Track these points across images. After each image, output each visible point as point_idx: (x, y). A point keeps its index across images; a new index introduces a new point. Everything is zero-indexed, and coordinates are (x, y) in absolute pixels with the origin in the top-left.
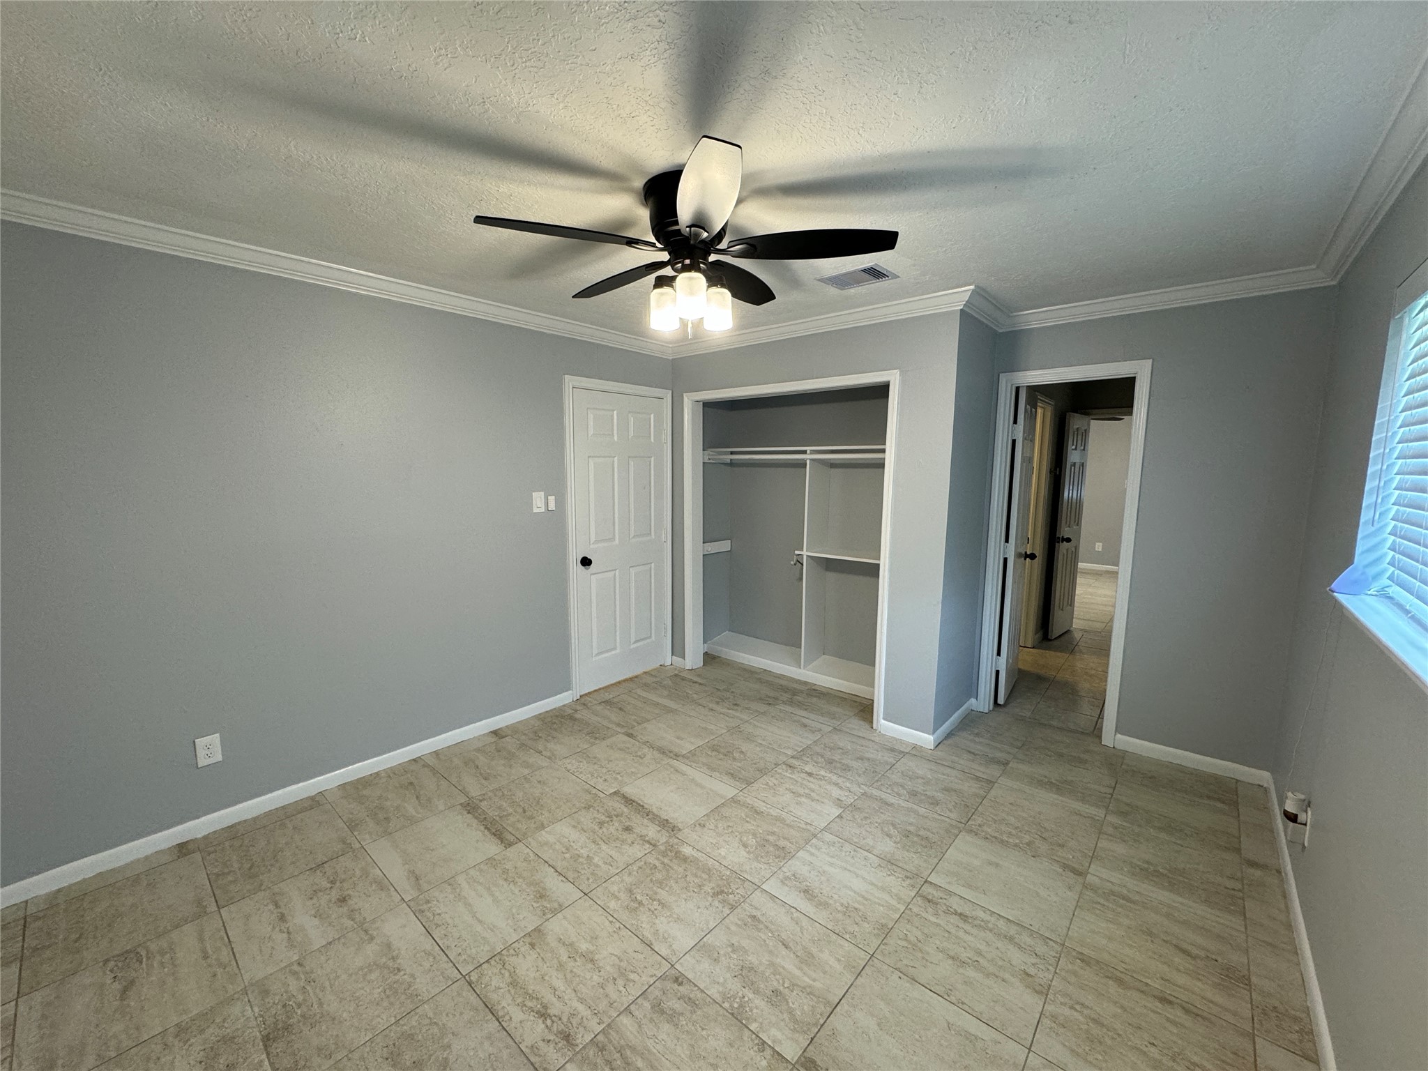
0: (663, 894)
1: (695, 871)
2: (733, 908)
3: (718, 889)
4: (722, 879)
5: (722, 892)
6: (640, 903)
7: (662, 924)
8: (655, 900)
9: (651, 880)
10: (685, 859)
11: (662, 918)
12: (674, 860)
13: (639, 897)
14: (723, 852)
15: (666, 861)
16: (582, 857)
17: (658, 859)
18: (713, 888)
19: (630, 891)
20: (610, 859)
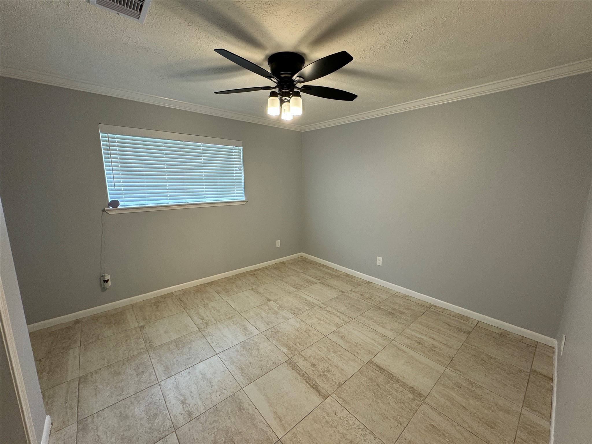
0: (297, 334)
1: (284, 341)
2: (273, 327)
3: (276, 333)
4: (274, 337)
5: (275, 332)
6: (305, 332)
7: (298, 325)
8: (300, 332)
9: (301, 339)
10: (287, 346)
11: (298, 327)
12: (292, 346)
13: (306, 334)
14: (269, 348)
15: (295, 346)
16: (332, 352)
17: (299, 347)
18: (278, 334)
19: (309, 336)
20: (319, 349)
